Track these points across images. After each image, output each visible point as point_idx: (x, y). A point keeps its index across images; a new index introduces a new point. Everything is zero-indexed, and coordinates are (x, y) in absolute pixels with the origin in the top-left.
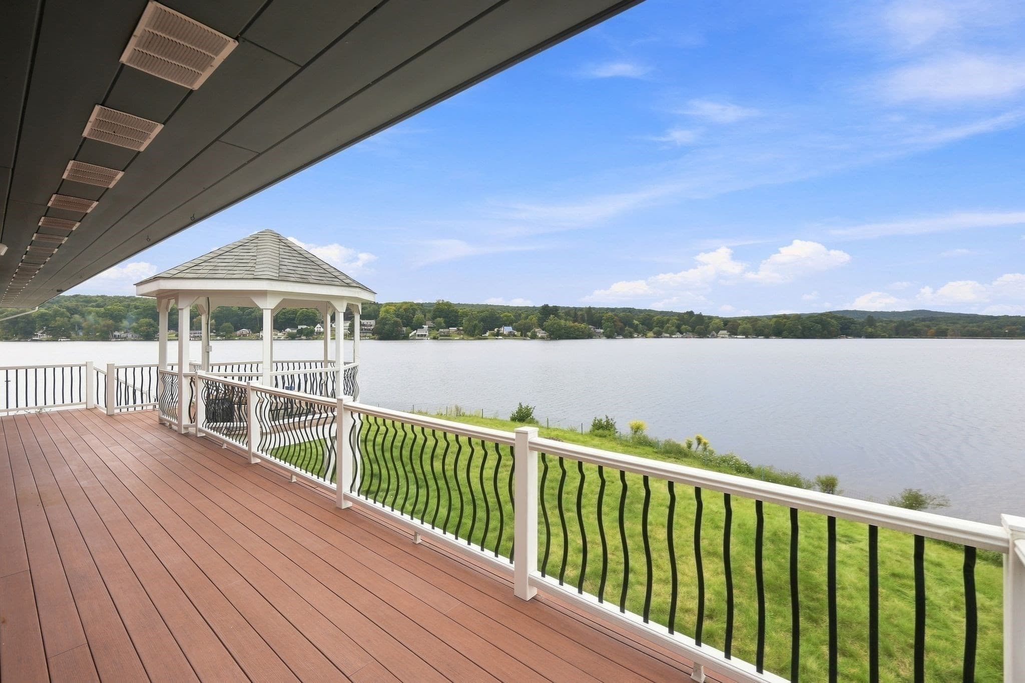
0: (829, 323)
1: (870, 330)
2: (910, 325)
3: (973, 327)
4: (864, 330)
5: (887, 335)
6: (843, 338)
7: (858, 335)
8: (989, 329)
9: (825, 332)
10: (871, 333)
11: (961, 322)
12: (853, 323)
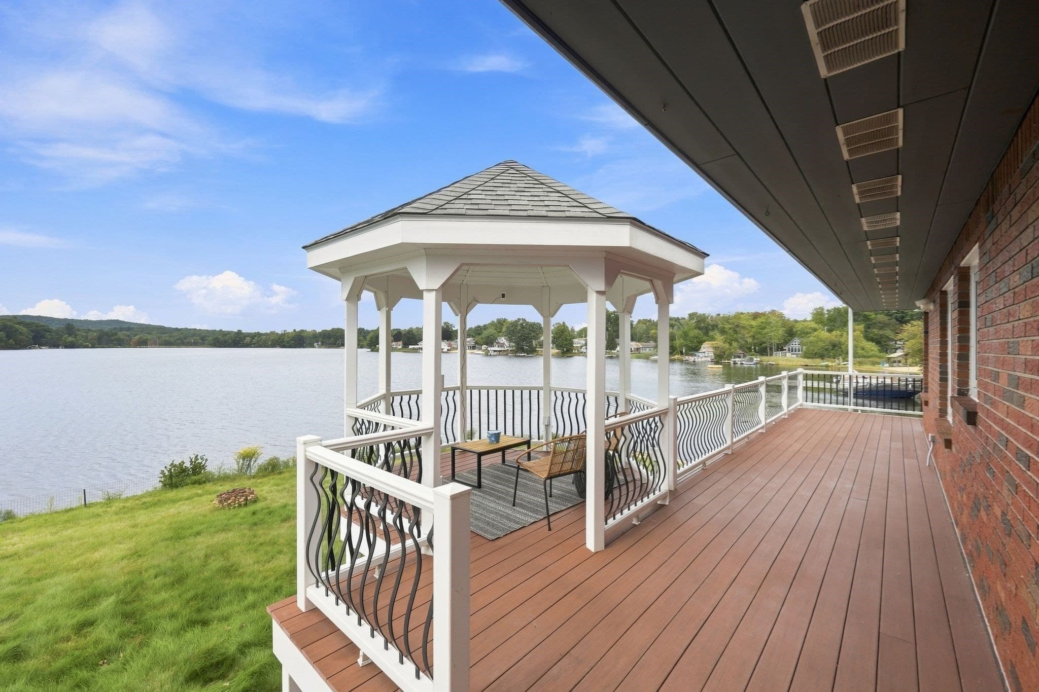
0: (17, 330)
1: (70, 339)
2: (113, 335)
3: (165, 337)
4: (63, 339)
5: (90, 345)
6: (34, 348)
7: (55, 345)
8: (179, 339)
9: (11, 341)
10: (72, 342)
11: (154, 332)
12: (48, 331)
